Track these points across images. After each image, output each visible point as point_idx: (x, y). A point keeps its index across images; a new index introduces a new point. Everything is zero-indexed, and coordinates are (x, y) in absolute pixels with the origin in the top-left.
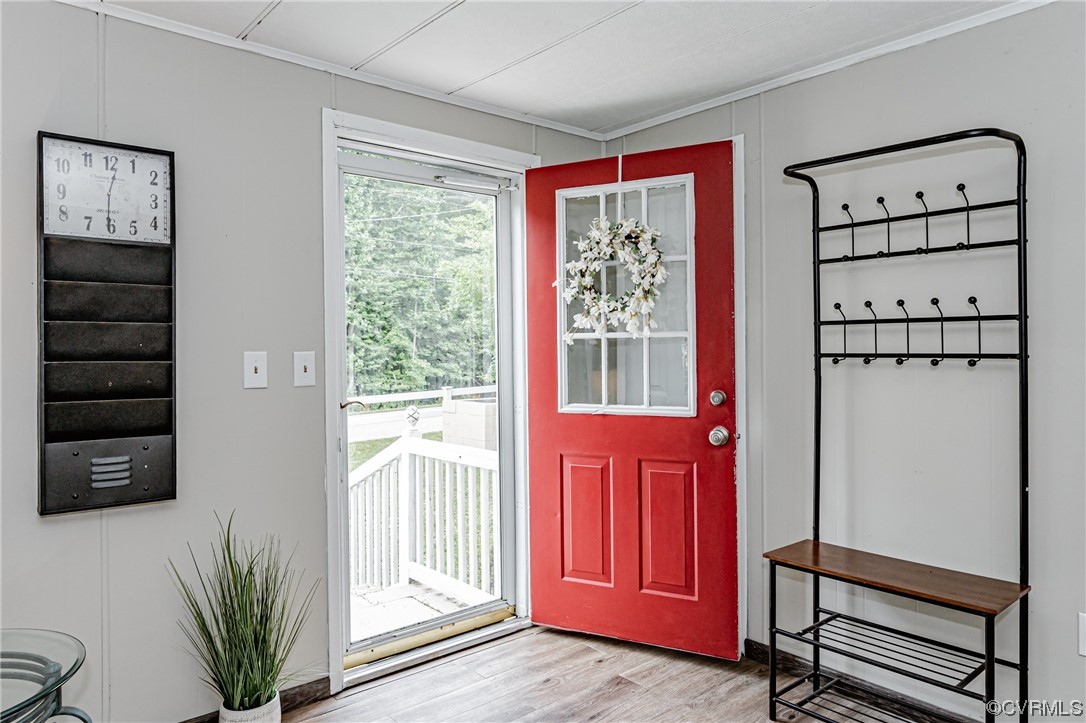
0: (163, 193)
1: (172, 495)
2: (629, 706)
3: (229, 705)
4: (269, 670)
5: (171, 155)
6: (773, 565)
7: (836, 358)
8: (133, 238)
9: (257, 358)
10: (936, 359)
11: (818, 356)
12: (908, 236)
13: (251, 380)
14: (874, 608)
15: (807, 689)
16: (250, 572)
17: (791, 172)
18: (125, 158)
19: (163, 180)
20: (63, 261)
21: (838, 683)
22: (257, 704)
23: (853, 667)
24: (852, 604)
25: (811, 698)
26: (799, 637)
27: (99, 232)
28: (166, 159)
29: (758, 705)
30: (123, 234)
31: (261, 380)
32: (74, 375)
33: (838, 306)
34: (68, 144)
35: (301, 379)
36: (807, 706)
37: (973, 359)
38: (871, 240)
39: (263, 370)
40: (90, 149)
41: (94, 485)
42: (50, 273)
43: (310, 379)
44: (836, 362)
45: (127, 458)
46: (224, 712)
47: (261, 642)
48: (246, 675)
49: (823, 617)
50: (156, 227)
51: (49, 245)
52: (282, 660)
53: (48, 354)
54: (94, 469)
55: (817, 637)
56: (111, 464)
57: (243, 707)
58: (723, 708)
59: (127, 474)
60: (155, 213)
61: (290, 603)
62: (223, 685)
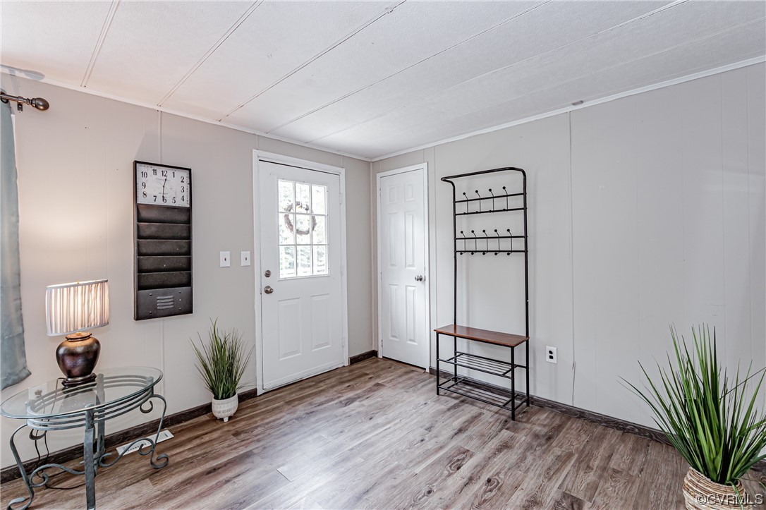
0: (186, 186)
1: (190, 311)
2: (382, 393)
3: (216, 398)
4: (234, 383)
5: (190, 170)
6: (438, 333)
7: (461, 252)
8: (174, 205)
9: (225, 254)
10: (496, 252)
11: (456, 252)
12: (486, 205)
13: (223, 264)
14: (477, 349)
15: (452, 382)
16: (225, 342)
17: (445, 179)
18: (170, 171)
19: (186, 180)
20: (144, 214)
21: (464, 380)
22: (228, 397)
23: (469, 372)
24: (468, 347)
25: (452, 386)
26: (448, 361)
27: (160, 202)
28: (188, 171)
29: (432, 390)
30: (170, 203)
31: (228, 264)
32: (149, 263)
33: (462, 232)
34: (146, 166)
35: (244, 263)
36: (452, 389)
37: (509, 252)
38: (474, 206)
39: (228, 260)
40: (155, 168)
41: (158, 308)
42: (140, 219)
43: (248, 263)
44: (461, 254)
45: (172, 297)
46: (214, 401)
47: (230, 372)
48: (224, 385)
49: (458, 354)
50: (183, 200)
51: (138, 208)
52: (239, 379)
53: (139, 254)
54: (158, 301)
55: (456, 362)
56: (165, 298)
57: (222, 398)
58: (419, 392)
59: (172, 303)
60: (183, 194)
61: (242, 355)
62: (213, 389)
